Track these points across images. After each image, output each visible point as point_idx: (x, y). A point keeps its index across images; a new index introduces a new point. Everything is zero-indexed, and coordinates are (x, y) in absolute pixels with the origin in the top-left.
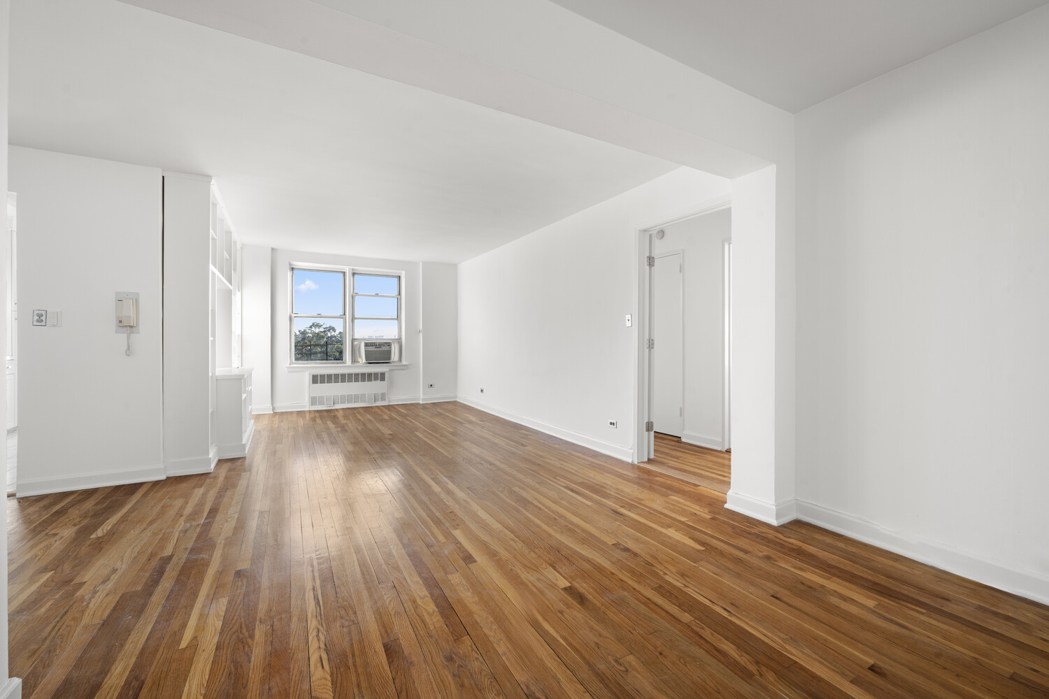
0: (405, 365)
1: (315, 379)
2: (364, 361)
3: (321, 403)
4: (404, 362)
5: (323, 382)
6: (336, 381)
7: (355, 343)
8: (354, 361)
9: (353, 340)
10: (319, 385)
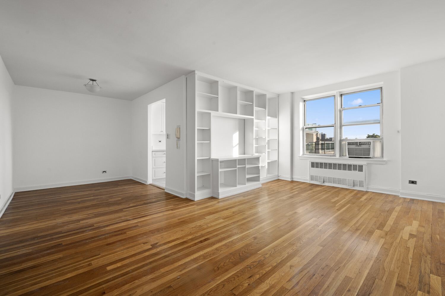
0: (385, 161)
1: (313, 165)
2: (347, 156)
3: (316, 180)
4: (385, 159)
5: (317, 167)
6: (326, 168)
7: (343, 143)
8: (341, 155)
9: (341, 141)
10: (315, 169)
